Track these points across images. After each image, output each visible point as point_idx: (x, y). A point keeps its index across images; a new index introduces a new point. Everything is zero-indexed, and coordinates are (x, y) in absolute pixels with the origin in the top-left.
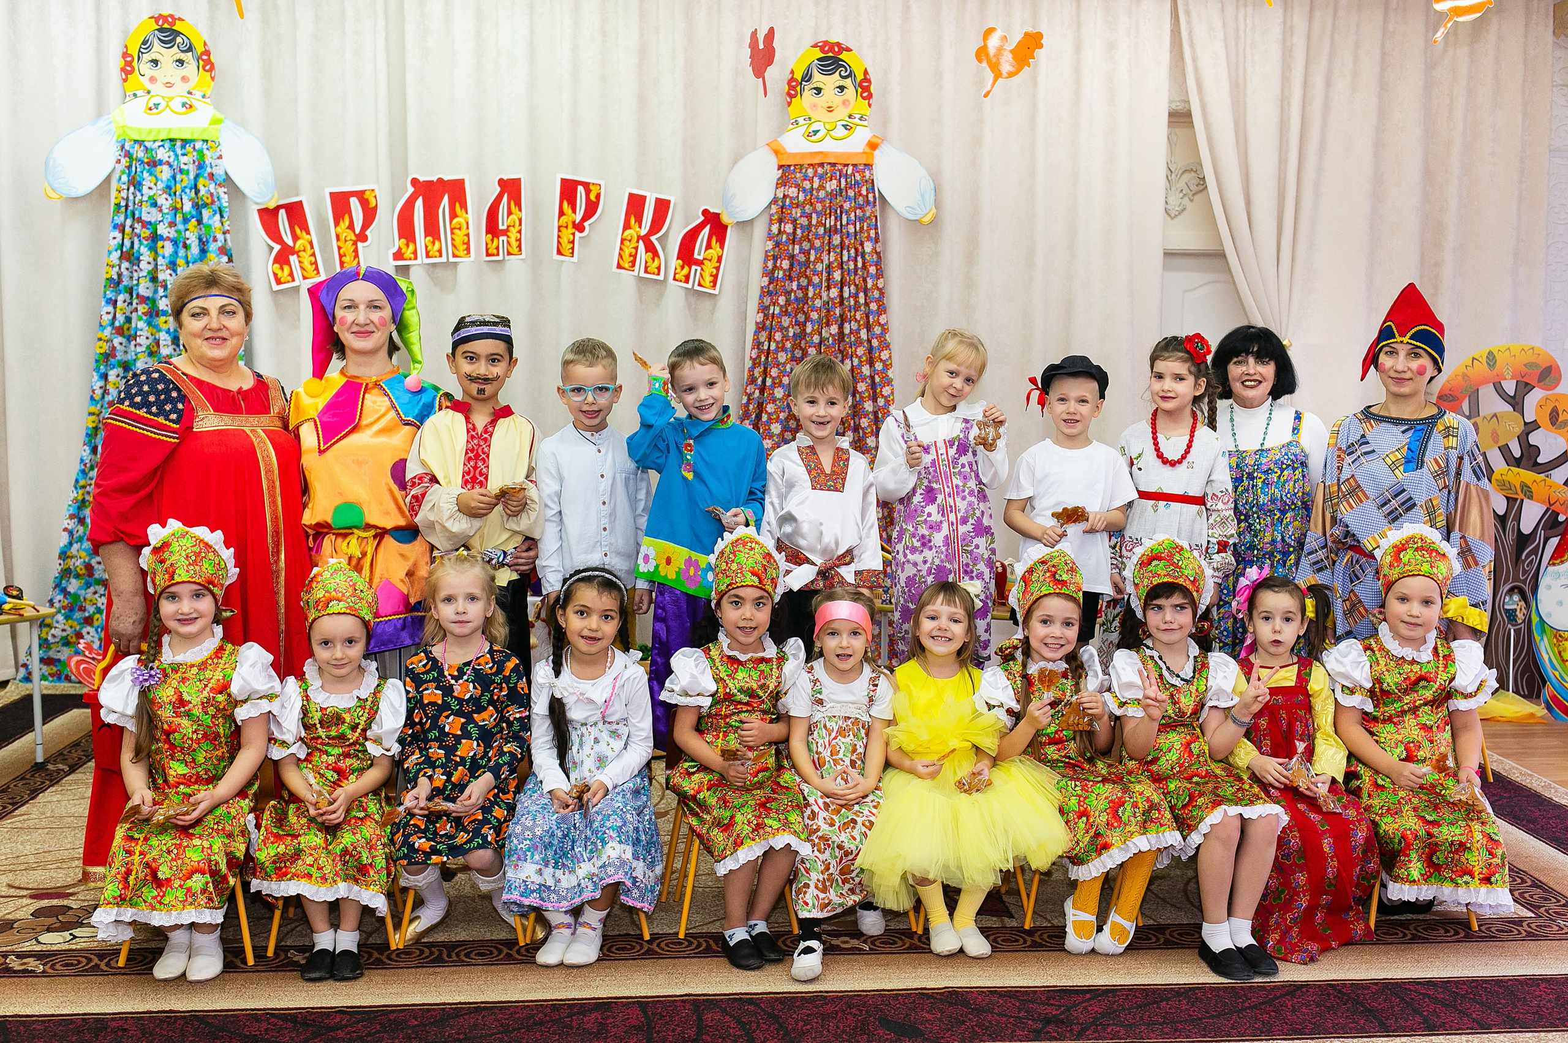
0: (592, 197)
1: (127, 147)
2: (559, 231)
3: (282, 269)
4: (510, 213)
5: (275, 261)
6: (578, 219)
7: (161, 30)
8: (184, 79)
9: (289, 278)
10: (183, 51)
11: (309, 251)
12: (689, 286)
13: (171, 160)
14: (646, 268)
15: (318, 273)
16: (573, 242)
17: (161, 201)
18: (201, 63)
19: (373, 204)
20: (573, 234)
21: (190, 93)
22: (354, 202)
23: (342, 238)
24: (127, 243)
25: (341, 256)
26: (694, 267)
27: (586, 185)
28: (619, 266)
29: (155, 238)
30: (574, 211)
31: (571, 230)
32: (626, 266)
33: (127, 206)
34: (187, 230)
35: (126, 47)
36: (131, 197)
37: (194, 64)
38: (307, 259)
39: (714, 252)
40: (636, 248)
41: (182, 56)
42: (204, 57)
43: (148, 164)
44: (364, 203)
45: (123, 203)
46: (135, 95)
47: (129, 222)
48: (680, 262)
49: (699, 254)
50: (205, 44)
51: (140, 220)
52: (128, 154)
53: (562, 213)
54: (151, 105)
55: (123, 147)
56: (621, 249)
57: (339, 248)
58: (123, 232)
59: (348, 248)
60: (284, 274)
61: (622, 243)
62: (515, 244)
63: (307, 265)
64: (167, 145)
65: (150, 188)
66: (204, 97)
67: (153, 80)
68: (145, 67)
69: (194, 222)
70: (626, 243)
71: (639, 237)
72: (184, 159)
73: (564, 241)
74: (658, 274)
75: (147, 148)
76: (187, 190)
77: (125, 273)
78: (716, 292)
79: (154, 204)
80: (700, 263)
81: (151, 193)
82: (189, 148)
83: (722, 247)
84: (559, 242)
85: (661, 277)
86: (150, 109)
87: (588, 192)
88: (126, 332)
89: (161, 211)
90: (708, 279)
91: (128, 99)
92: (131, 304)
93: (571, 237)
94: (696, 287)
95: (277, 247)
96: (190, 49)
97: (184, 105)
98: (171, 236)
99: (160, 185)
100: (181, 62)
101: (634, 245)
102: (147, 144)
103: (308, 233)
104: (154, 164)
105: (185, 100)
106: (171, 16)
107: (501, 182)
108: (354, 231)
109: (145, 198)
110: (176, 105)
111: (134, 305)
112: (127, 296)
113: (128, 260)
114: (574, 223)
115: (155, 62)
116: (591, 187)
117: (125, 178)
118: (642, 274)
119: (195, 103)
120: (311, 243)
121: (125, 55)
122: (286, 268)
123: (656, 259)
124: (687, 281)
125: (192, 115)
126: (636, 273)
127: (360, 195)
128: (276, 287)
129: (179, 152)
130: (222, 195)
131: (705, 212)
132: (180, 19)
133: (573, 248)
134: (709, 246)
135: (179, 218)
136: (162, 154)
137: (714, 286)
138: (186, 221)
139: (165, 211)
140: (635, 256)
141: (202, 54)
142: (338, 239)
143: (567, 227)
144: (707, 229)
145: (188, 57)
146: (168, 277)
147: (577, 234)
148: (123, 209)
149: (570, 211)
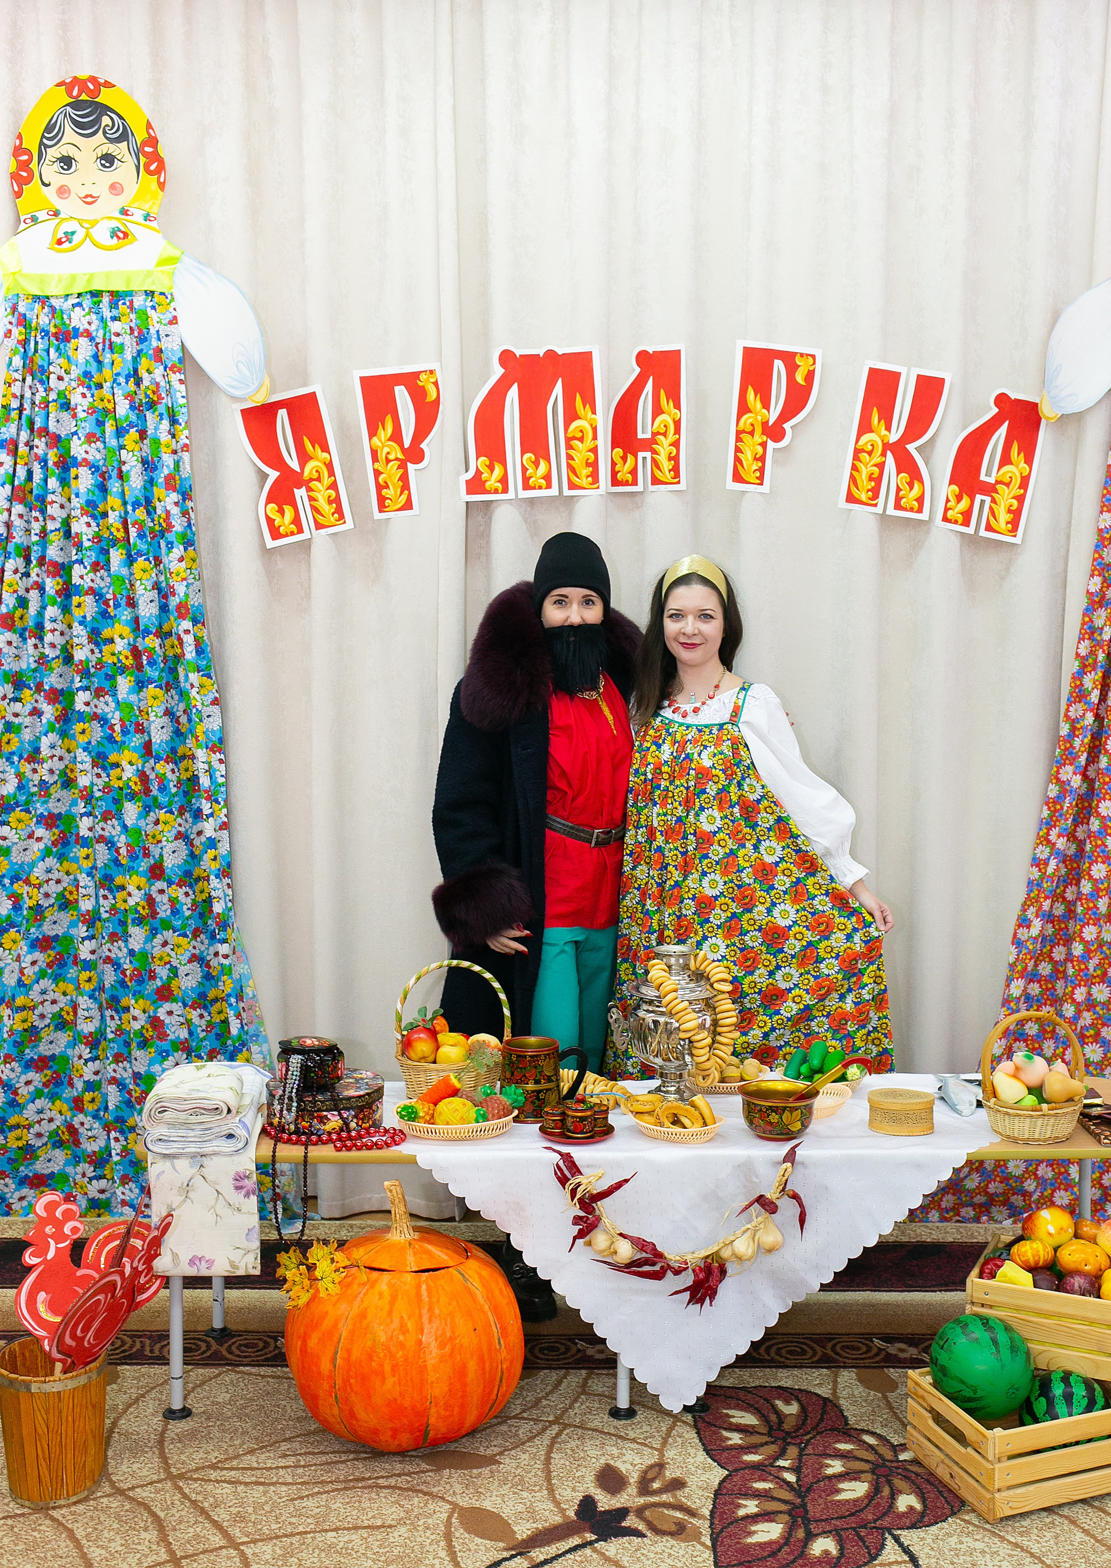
0: (800, 378)
1: (21, 309)
2: (738, 439)
3: (281, 512)
4: (657, 411)
5: (269, 501)
6: (773, 416)
7: (77, 105)
8: (115, 188)
9: (293, 528)
10: (112, 140)
11: (327, 481)
12: (970, 530)
13: (92, 328)
14: (898, 499)
15: (342, 517)
16: (762, 459)
17: (76, 399)
18: (143, 160)
19: (432, 395)
20: (764, 445)
21: (125, 212)
22: (401, 393)
23: (382, 456)
24: (21, 473)
25: (379, 488)
26: (979, 498)
27: (789, 358)
28: (851, 498)
29: (65, 464)
30: (766, 405)
31: (759, 438)
32: (864, 497)
33: (21, 409)
34: (122, 447)
35: (20, 137)
36: (28, 394)
37: (130, 162)
38: (322, 493)
39: (1014, 471)
40: (881, 466)
41: (112, 149)
42: (148, 149)
43: (55, 335)
44: (418, 394)
45: (15, 404)
46: (34, 219)
47: (24, 436)
48: (955, 488)
49: (988, 474)
50: (149, 126)
51: (44, 431)
52: (22, 321)
53: (743, 409)
54: (60, 235)
55: (14, 308)
56: (854, 468)
57: (377, 473)
58: (14, 453)
59: (392, 473)
60: (285, 522)
61: (856, 457)
62: (667, 465)
63: (322, 504)
64: (87, 302)
65: (60, 378)
66: (147, 217)
67: (63, 191)
68: (50, 171)
69: (133, 434)
70: (864, 456)
71: (886, 446)
72: (115, 327)
73: (747, 457)
74: (920, 511)
75: (53, 309)
76: (122, 380)
77: (17, 522)
78: (1017, 540)
79: (66, 406)
80: (989, 489)
81: (62, 386)
82: (123, 308)
83: (1029, 461)
84: (737, 460)
85: (924, 516)
86: (60, 242)
87: (792, 368)
88: (19, 624)
89: (74, 416)
90: (1004, 517)
91: (23, 226)
92: (27, 575)
93: (760, 450)
94: (983, 533)
95: (273, 475)
96: (124, 136)
97: (114, 234)
98: (90, 458)
99: (76, 372)
100: (108, 160)
101: (877, 459)
102: (53, 302)
103: (325, 449)
104: (65, 336)
105: (115, 224)
106: (93, 79)
107: (643, 358)
108: (401, 443)
109: (53, 396)
110: (102, 233)
111: (34, 577)
112: (20, 562)
113: (22, 501)
114: (765, 424)
115: (67, 162)
116: (798, 360)
117: (17, 362)
118: (891, 511)
119: (132, 228)
120: (330, 466)
121: (18, 151)
122: (288, 510)
123: (916, 485)
124: (966, 523)
125: (128, 249)
126: (879, 510)
127: (410, 380)
128: (270, 543)
129: (107, 314)
130: (176, 385)
131: (1001, 400)
132: (108, 85)
133: (762, 470)
134: (1006, 460)
135: (109, 428)
136: (79, 319)
137: (1015, 529)
138: (120, 432)
139: (81, 415)
140: (878, 480)
141: (145, 143)
142: (375, 458)
143: (752, 433)
144: (1003, 430)
145: (120, 150)
146: (85, 529)
147: (771, 445)
148: (14, 415)
149: (759, 405)
